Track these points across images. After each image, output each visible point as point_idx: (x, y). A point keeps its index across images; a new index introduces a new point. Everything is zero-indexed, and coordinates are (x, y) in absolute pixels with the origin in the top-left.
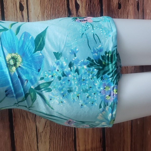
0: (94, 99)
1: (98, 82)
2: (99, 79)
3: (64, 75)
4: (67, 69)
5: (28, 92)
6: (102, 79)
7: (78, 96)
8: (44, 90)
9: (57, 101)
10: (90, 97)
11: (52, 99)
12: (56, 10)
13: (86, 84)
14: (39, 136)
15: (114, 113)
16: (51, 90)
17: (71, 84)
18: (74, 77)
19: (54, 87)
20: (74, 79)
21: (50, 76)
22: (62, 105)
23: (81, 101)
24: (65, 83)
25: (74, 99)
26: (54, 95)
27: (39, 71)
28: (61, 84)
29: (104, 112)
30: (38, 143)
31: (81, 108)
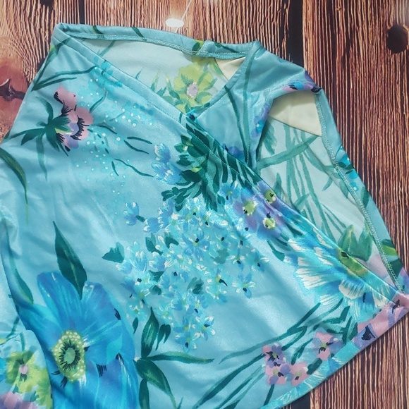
8: (159, 342)
10: (242, 258)
11: (188, 340)
13: (208, 243)
16: (169, 326)
19: (167, 315)
20: (180, 261)
23: (235, 285)
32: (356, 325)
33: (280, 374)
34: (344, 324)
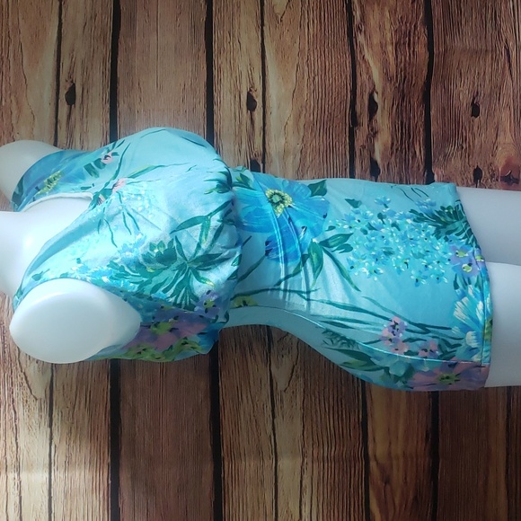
0: (439, 270)
1: (440, 245)
2: (442, 240)
3: (371, 228)
4: (376, 221)
5: (306, 252)
6: (446, 239)
7: (406, 263)
8: (337, 249)
9: (365, 270)
10: (430, 267)
11: (355, 266)
12: (326, 113)
13: (417, 245)
14: (277, 398)
15: (488, 300)
16: (352, 249)
17: (388, 243)
18: (392, 232)
19: (357, 243)
20: (392, 236)
21: (346, 227)
22: (376, 279)
23: (413, 272)
24: (376, 240)
25: (399, 268)
26: (358, 258)
27: (325, 217)
28: (370, 241)
29: (466, 298)
30: (274, 417)
31: (417, 286)
32: (454, 356)
33: (390, 340)
34: (448, 350)
